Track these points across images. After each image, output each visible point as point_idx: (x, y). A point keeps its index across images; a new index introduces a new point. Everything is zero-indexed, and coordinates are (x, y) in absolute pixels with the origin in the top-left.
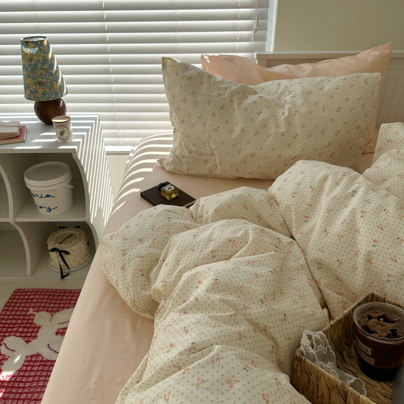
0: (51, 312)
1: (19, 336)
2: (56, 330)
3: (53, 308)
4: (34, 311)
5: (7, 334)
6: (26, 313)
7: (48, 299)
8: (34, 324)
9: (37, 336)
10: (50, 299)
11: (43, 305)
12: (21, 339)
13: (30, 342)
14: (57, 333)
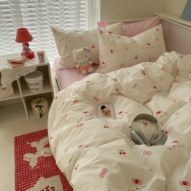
0: (37, 141)
1: (29, 153)
2: (43, 146)
3: (37, 139)
4: (29, 143)
5: (23, 154)
6: (26, 144)
7: (32, 137)
8: (32, 147)
9: (37, 151)
11: (32, 139)
12: (31, 154)
13: (35, 153)
14: (45, 147)
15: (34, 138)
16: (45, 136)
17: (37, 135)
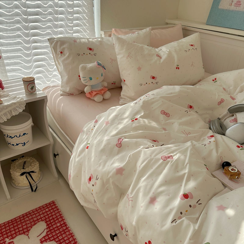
0: (24, 233)
2: (39, 242)
3: (23, 230)
4: (10, 239)
7: (14, 227)
10: (15, 226)
11: (14, 232)
14: (42, 242)
15: (18, 228)
16: (39, 222)
17: (22, 221)
